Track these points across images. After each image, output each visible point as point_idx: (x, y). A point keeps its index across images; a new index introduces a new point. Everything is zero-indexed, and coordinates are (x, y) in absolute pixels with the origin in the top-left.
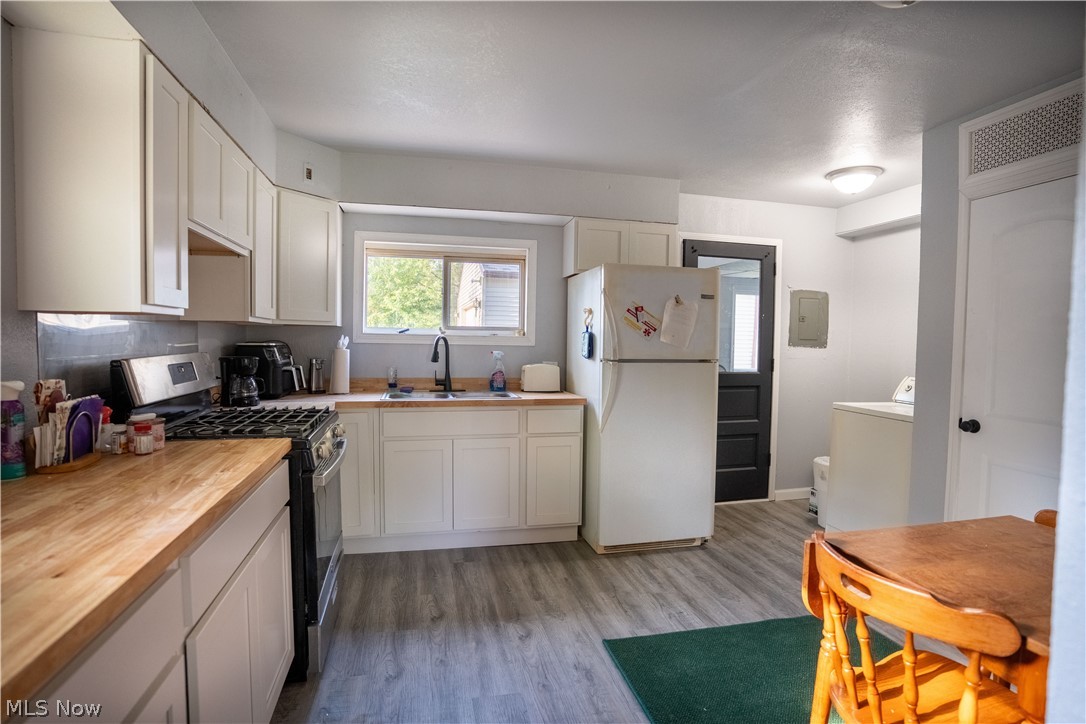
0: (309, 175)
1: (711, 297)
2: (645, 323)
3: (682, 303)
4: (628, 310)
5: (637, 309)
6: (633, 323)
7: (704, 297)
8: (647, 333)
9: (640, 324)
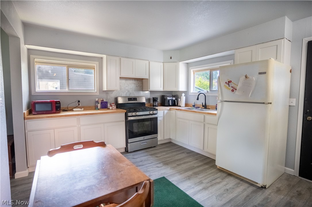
0: (171, 58)
1: (265, 73)
2: (232, 87)
3: (248, 78)
4: (226, 83)
5: (229, 82)
6: (227, 87)
7: (260, 73)
8: (233, 91)
9: (230, 88)
